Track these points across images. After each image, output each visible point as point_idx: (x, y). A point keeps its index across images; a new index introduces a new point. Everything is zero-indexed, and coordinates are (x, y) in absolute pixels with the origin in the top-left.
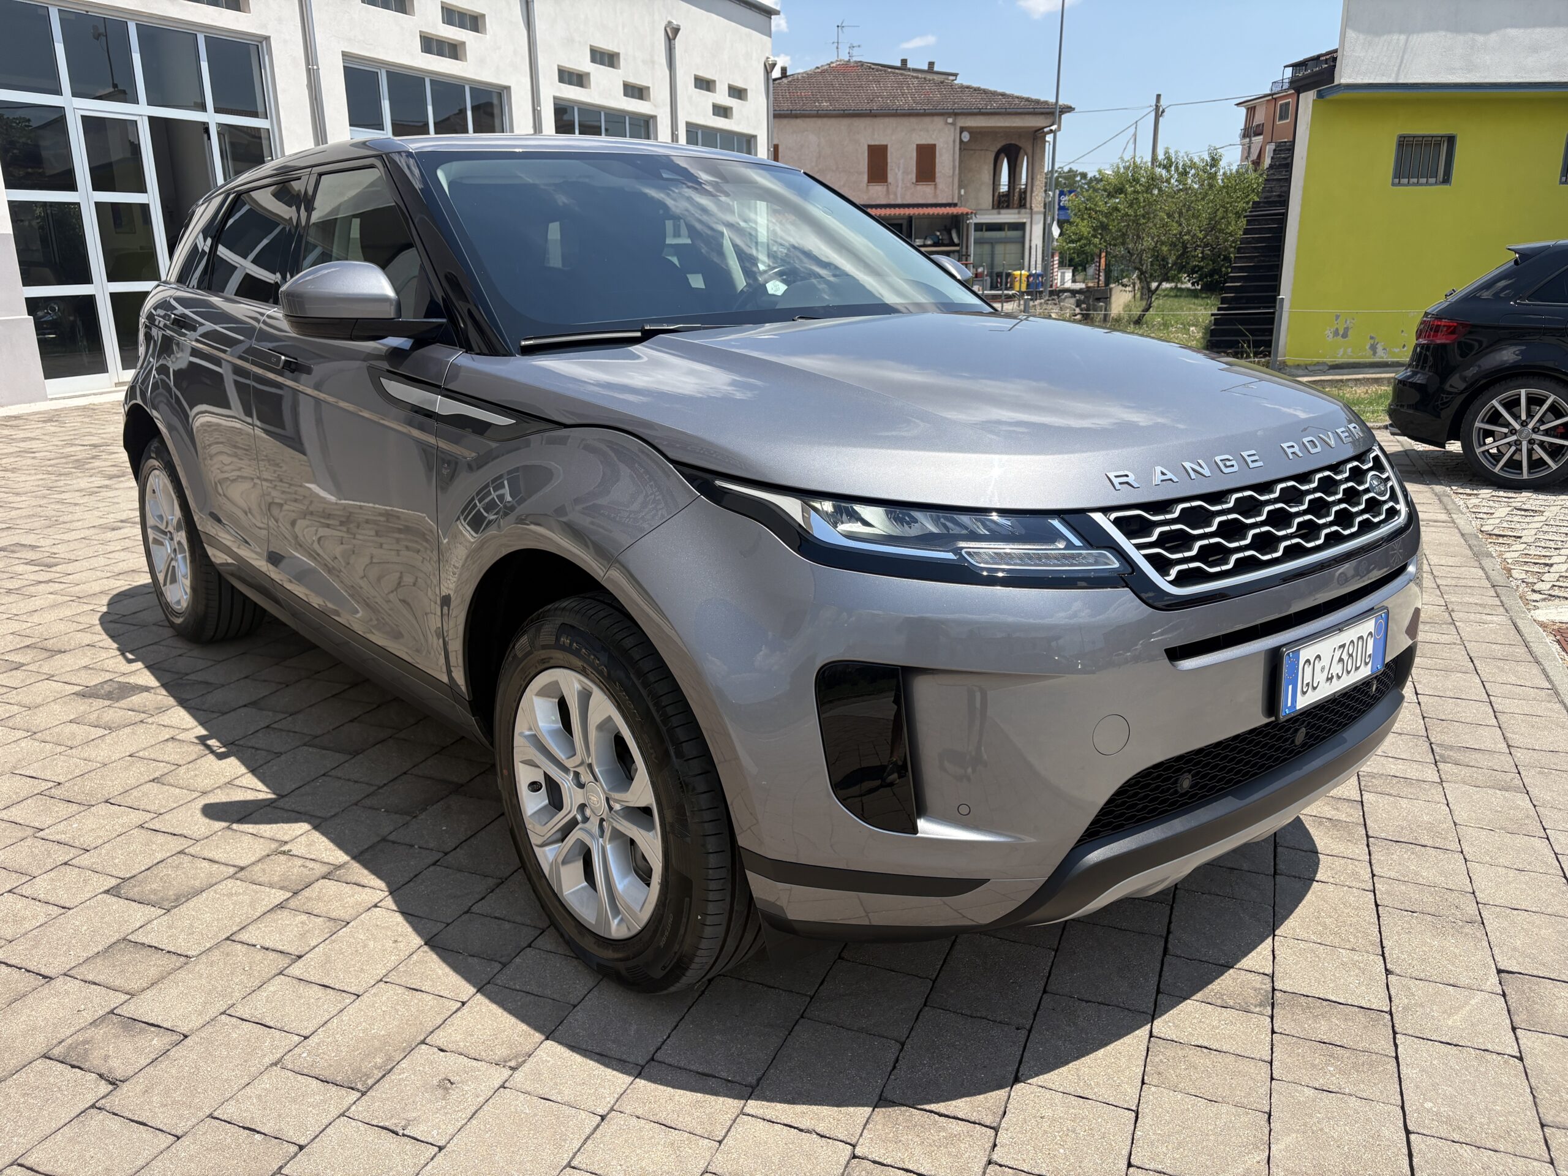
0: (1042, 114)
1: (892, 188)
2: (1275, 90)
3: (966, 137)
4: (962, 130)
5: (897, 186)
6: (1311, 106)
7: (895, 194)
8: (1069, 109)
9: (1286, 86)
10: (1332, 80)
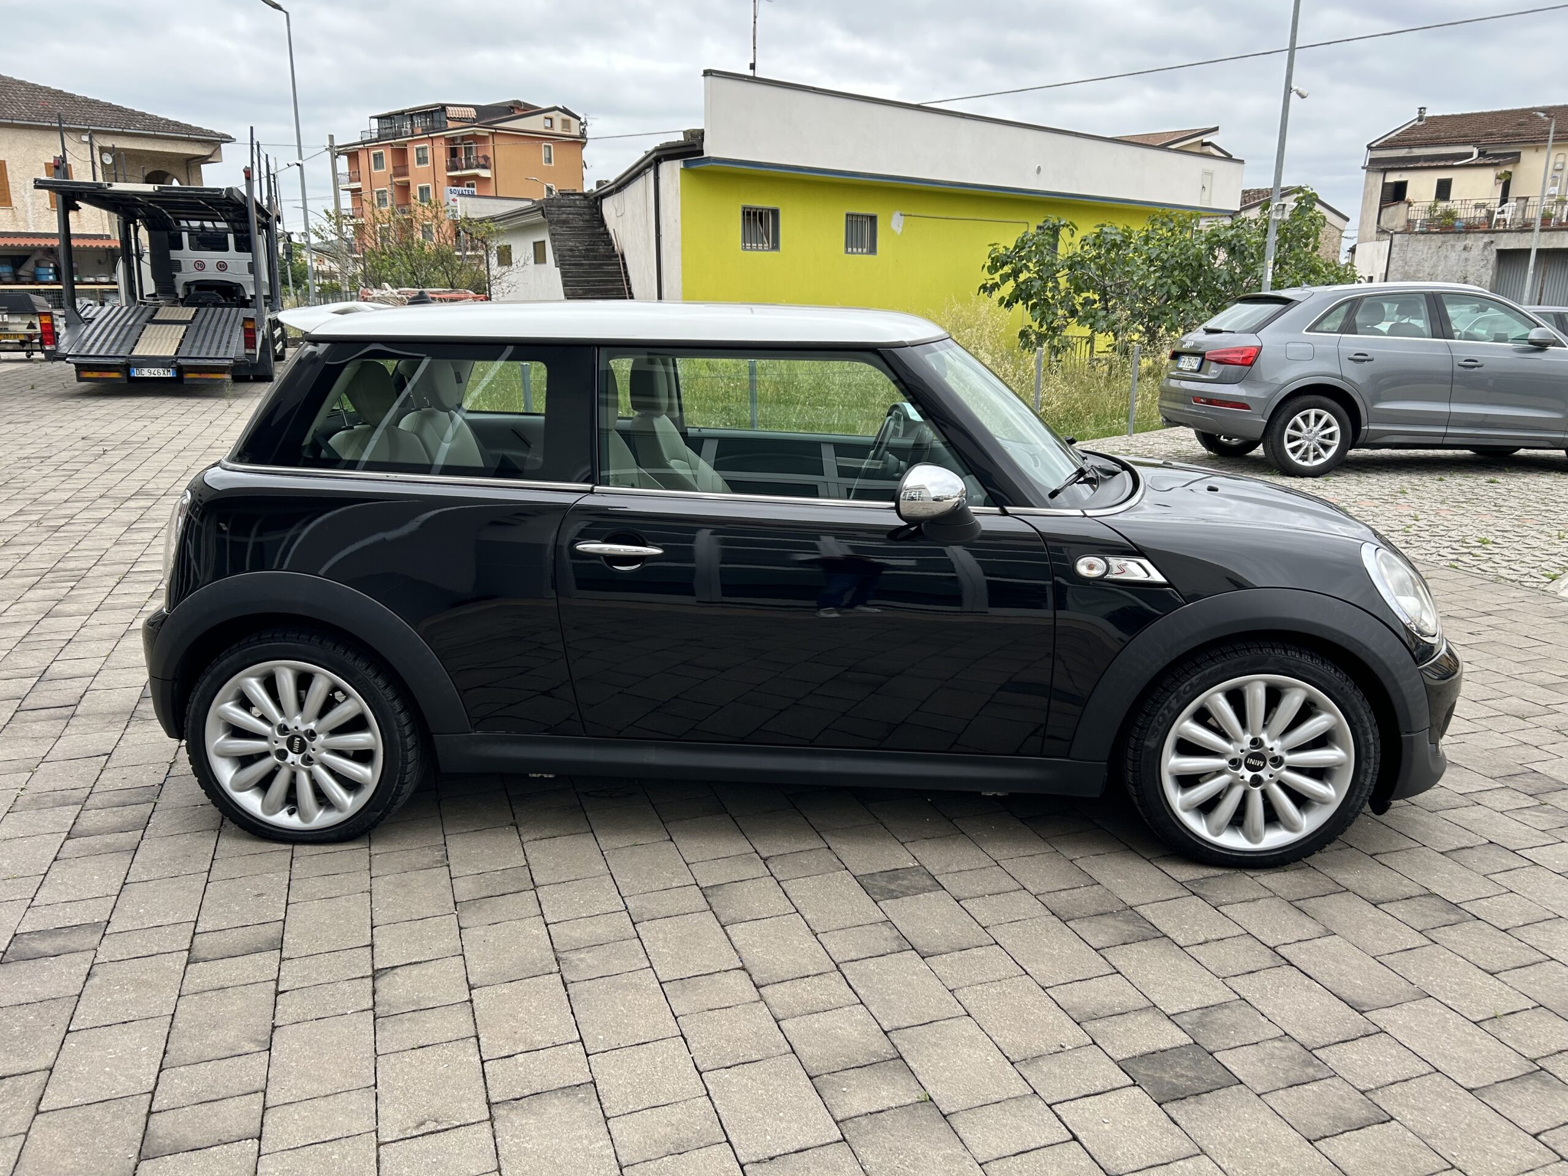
0: (198, 141)
1: (20, 214)
2: (367, 137)
3: (108, 160)
4: (102, 150)
5: (27, 211)
6: (678, 172)
7: (25, 221)
8: (228, 139)
9: (375, 136)
10: (701, 152)
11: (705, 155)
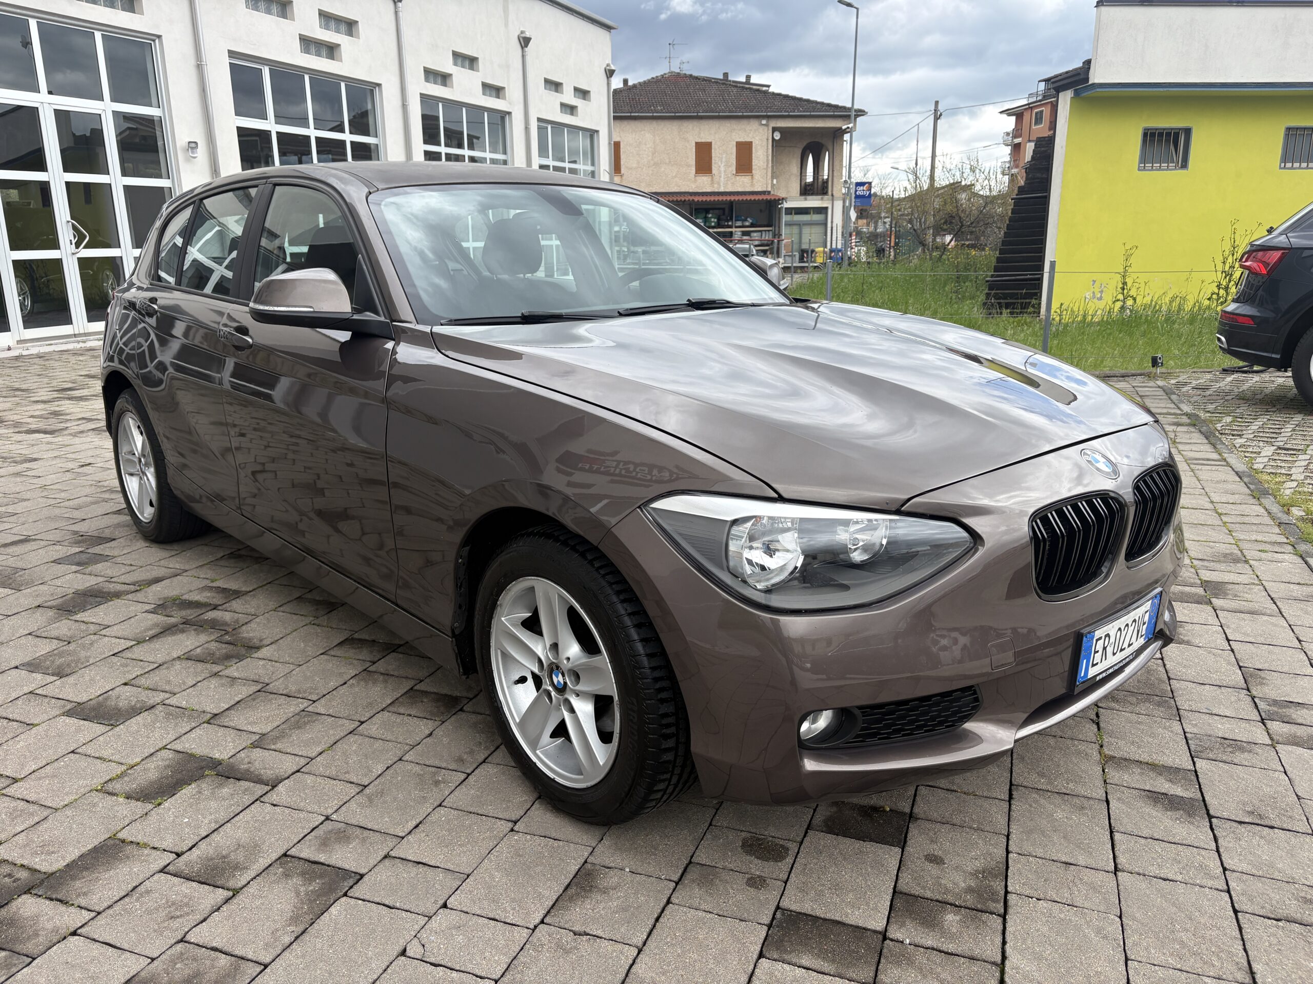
0: (840, 116)
1: (716, 178)
2: (1034, 99)
3: (777, 136)
4: (774, 129)
5: (720, 177)
6: (1069, 102)
7: (719, 184)
8: (861, 113)
9: (1040, 97)
10: (1087, 79)
11: (1090, 82)
